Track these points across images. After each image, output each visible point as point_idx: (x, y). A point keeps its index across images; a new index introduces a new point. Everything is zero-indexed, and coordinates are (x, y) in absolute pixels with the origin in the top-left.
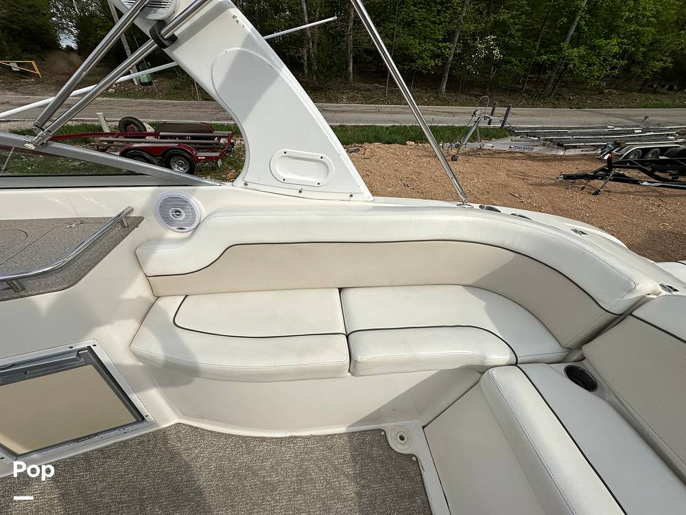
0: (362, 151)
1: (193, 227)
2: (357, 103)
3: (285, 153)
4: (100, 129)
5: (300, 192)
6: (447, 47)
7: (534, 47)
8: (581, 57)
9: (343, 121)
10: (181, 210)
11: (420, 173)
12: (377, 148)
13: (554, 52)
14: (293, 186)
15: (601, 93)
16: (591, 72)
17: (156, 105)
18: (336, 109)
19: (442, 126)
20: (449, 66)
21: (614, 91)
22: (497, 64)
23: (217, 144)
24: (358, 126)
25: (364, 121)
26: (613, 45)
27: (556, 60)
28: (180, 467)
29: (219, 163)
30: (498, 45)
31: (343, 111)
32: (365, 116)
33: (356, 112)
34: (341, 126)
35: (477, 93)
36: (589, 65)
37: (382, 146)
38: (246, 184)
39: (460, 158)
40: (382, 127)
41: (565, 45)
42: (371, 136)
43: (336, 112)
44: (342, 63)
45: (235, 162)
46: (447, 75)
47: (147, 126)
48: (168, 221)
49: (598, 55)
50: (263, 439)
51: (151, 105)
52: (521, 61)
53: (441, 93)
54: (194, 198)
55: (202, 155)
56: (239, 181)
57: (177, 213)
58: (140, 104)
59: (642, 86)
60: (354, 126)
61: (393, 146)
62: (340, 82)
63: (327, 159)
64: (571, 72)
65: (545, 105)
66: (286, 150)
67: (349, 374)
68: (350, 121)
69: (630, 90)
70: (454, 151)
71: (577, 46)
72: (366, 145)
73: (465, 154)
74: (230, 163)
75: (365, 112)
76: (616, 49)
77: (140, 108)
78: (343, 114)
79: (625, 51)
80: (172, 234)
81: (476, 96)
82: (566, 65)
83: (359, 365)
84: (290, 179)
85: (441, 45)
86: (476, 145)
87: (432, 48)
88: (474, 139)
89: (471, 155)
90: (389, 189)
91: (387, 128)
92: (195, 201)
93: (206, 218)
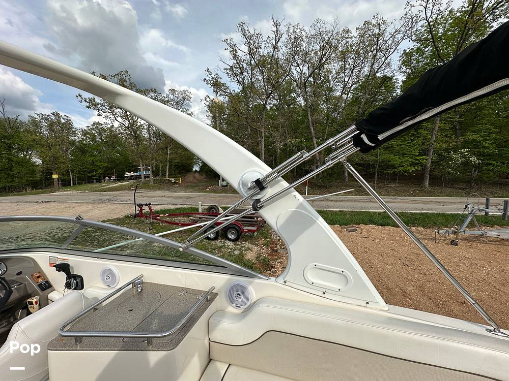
0: (359, 231)
1: (245, 306)
2: (352, 195)
3: (315, 266)
4: (198, 210)
5: (324, 293)
9: (342, 208)
10: (241, 294)
11: (418, 255)
12: (372, 229)
14: (319, 289)
17: (227, 197)
18: (336, 199)
19: (433, 213)
20: (429, 170)
22: (477, 167)
23: (255, 222)
24: (354, 212)
25: (359, 208)
29: (256, 234)
30: (474, 154)
31: (342, 201)
32: (359, 204)
33: (351, 201)
34: (340, 211)
35: (462, 186)
37: (377, 227)
38: (285, 282)
39: (461, 242)
40: (375, 213)
42: (366, 219)
43: (336, 201)
44: (340, 172)
45: (265, 233)
46: (428, 175)
47: (220, 209)
48: (231, 300)
51: (224, 197)
53: (425, 188)
54: (250, 287)
55: (246, 229)
56: (281, 279)
57: (238, 296)
58: (220, 196)
60: (351, 211)
61: (387, 228)
62: (339, 182)
63: (347, 272)
66: (316, 264)
68: (348, 208)
70: (452, 236)
72: (362, 226)
73: (465, 239)
74: (262, 234)
75: (359, 202)
77: (219, 199)
78: (342, 203)
80: (231, 309)
84: (316, 283)
85: (418, 158)
86: (476, 232)
87: (410, 160)
88: (471, 225)
89: (473, 241)
90: (389, 267)
91: (379, 214)
92: (251, 289)
93: (255, 302)
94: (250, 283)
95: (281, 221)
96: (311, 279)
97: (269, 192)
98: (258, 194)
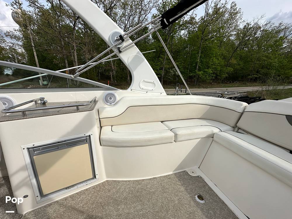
1: (114, 103)
3: (144, 80)
5: (147, 92)
6: (161, 72)
7: (188, 72)
8: (202, 74)
13: (194, 73)
14: (145, 91)
15: (211, 84)
16: (206, 78)
20: (163, 77)
21: (215, 83)
26: (210, 71)
27: (195, 75)
28: (114, 193)
36: (205, 76)
38: (131, 90)
41: (197, 71)
46: (162, 80)
48: (107, 101)
49: (207, 73)
50: (143, 180)
52: (185, 76)
56: (129, 89)
57: (111, 98)
59: (222, 82)
63: (155, 82)
64: (201, 78)
65: (196, 88)
67: (174, 142)
69: (219, 83)
71: (200, 71)
76: (211, 72)
79: (214, 72)
80: (107, 106)
81: (173, 86)
82: (199, 76)
83: (178, 136)
84: (144, 88)
92: (116, 95)
93: (118, 101)
94: (115, 92)
95: (130, 60)
96: (142, 86)
97: (125, 44)
98: (120, 44)
